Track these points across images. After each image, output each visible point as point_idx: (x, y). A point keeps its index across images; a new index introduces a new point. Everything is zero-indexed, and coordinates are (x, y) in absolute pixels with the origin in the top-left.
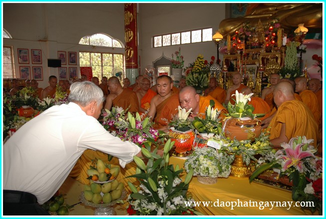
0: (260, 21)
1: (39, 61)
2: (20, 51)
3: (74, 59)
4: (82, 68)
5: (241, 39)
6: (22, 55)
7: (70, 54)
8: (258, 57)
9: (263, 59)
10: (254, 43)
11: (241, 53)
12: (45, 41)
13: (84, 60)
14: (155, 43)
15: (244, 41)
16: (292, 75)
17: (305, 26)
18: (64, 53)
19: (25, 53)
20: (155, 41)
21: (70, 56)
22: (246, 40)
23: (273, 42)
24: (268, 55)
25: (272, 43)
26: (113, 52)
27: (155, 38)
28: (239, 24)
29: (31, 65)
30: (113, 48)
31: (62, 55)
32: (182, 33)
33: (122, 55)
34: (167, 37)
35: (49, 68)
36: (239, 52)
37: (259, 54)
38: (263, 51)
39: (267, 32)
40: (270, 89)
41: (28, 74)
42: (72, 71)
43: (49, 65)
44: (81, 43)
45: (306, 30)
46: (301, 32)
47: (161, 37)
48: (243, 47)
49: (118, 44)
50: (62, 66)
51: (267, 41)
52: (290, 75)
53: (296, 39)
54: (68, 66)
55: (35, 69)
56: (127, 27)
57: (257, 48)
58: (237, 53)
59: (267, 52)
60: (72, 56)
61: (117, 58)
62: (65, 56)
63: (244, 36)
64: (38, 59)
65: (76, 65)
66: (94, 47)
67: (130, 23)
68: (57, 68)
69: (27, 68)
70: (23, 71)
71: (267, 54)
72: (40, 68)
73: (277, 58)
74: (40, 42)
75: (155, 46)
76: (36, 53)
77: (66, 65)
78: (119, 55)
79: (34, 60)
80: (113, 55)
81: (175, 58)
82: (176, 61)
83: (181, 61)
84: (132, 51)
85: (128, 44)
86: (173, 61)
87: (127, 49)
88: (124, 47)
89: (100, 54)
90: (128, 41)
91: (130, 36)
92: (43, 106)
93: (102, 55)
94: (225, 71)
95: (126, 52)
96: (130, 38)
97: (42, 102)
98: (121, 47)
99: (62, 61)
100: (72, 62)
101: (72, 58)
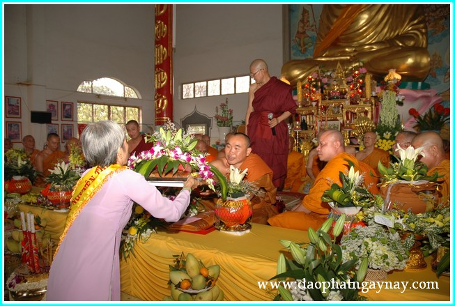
0: (339, 64)
1: (17, 114)
3: (69, 113)
4: (81, 126)
5: (315, 86)
7: (64, 105)
8: (340, 111)
9: (347, 113)
10: (334, 92)
11: (317, 105)
12: (28, 85)
13: (84, 114)
14: (184, 93)
15: (320, 90)
16: (393, 133)
17: (397, 72)
18: (55, 104)
20: (184, 90)
21: (64, 108)
22: (322, 88)
23: (360, 91)
24: (355, 108)
25: (359, 93)
26: (125, 104)
27: (184, 86)
28: (309, 68)
30: (126, 99)
31: (51, 106)
33: (137, 110)
34: (201, 85)
35: (33, 124)
36: (314, 104)
37: (342, 107)
38: (347, 103)
39: (350, 79)
40: (365, 152)
42: (66, 130)
43: (33, 121)
44: (80, 89)
45: (399, 77)
46: (395, 78)
47: (192, 84)
48: (319, 98)
49: (132, 94)
50: (53, 122)
51: (352, 89)
52: (389, 134)
53: (390, 88)
54: (60, 122)
55: (10, 126)
56: (158, 66)
57: (337, 98)
58: (312, 105)
59: (352, 103)
60: (67, 107)
61: (130, 113)
62: (56, 108)
63: (319, 84)
64: (15, 110)
65: (73, 121)
66: (99, 96)
67: (163, 61)
68: (44, 126)
71: (353, 106)
72: (18, 125)
73: (366, 113)
74: (20, 86)
75: (184, 98)
76: (13, 102)
77: (58, 122)
78: (133, 109)
79: (9, 112)
80: (125, 109)
81: (221, 113)
82: (222, 117)
83: (229, 117)
84: (165, 101)
85: (160, 91)
86: (217, 117)
87: (158, 97)
88: (140, 98)
89: (106, 107)
90: (159, 87)
91: (163, 79)
92: (57, 175)
93: (109, 108)
94: (298, 129)
95: (156, 102)
96: (162, 82)
97: (55, 168)
98: (136, 97)
99: (52, 115)
100: (66, 117)
101: (67, 111)
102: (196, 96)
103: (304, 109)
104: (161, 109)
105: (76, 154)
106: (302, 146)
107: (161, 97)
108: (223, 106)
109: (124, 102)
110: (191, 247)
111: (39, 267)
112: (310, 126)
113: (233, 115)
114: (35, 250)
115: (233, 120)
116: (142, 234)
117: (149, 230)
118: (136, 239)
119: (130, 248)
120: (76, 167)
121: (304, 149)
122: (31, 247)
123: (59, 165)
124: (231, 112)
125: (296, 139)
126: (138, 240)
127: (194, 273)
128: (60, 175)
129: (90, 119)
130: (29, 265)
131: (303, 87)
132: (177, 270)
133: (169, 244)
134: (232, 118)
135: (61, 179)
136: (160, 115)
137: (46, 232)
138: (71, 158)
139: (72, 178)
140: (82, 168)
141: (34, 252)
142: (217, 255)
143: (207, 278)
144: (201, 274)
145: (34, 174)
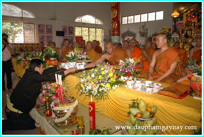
1: (51, 32)
2: (40, 26)
3: (72, 31)
4: (77, 37)
5: (194, 15)
6: (40, 28)
7: (70, 28)
11: (194, 25)
12: (55, 19)
13: (78, 32)
14: (123, 22)
15: (197, 16)
18: (66, 27)
19: (42, 27)
20: (123, 20)
21: (70, 29)
26: (96, 27)
27: (123, 18)
29: (46, 35)
30: (96, 25)
31: (64, 29)
32: (142, 15)
33: (101, 29)
34: (131, 18)
41: (44, 41)
42: (70, 39)
43: (57, 35)
44: (76, 21)
47: (127, 17)
48: (196, 21)
49: (99, 22)
50: (65, 35)
54: (68, 36)
55: (48, 37)
56: (113, 8)
58: (191, 25)
60: (71, 29)
61: (98, 31)
62: (66, 29)
63: (196, 13)
64: (49, 31)
65: (73, 35)
66: (84, 24)
67: (115, 5)
68: (61, 37)
69: (43, 37)
70: (41, 38)
72: (51, 37)
74: (52, 20)
75: (123, 24)
76: (49, 27)
77: (67, 35)
78: (99, 29)
79: (48, 32)
80: (96, 29)
81: (142, 30)
82: (142, 32)
83: (146, 32)
84: (116, 24)
85: (114, 19)
86: (140, 32)
87: (113, 22)
88: (103, 24)
89: (88, 28)
90: (113, 17)
91: (115, 14)
92: (69, 57)
93: (89, 29)
94: (183, 38)
95: (112, 25)
96: (115, 15)
97: (69, 54)
98: (101, 24)
99: (65, 32)
100: (70, 33)
101: (70, 30)
102: (129, 23)
103: (186, 27)
104: (114, 28)
105: (77, 48)
106: (185, 46)
107: (114, 22)
108: (143, 27)
109: (95, 26)
110: (139, 95)
111: (64, 100)
112: (189, 36)
113: (148, 31)
114: (62, 92)
115: (148, 34)
116: (113, 87)
117: (116, 85)
118: (109, 89)
119: (106, 94)
120: (78, 54)
121: (186, 48)
122: (60, 91)
123: (70, 52)
124: (147, 29)
125: (182, 42)
126: (110, 90)
127: (143, 109)
128: (71, 57)
129: (80, 34)
130: (59, 99)
131: (187, 16)
132: (134, 107)
133: (128, 93)
134: (147, 33)
135: (71, 59)
136: (114, 31)
137: (65, 84)
138: (75, 50)
139: (76, 59)
140: (80, 54)
141: (62, 93)
142: (154, 101)
143: (151, 113)
144: (147, 110)
145: (59, 57)
